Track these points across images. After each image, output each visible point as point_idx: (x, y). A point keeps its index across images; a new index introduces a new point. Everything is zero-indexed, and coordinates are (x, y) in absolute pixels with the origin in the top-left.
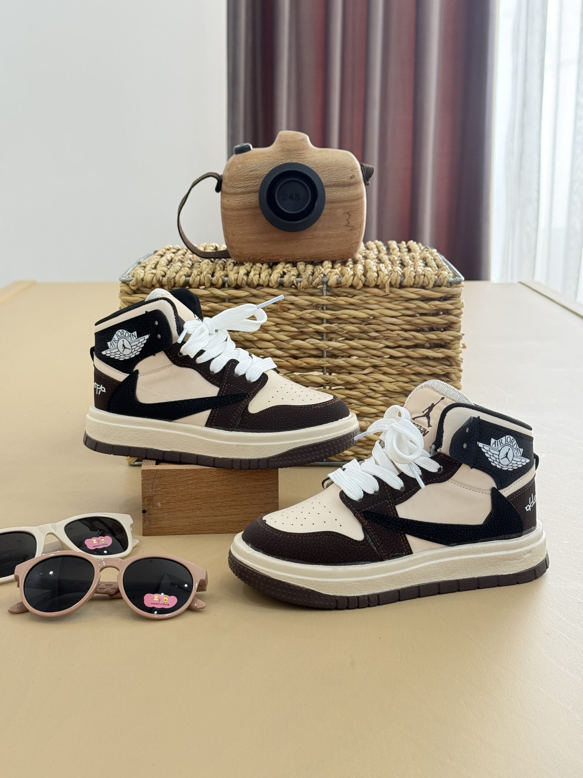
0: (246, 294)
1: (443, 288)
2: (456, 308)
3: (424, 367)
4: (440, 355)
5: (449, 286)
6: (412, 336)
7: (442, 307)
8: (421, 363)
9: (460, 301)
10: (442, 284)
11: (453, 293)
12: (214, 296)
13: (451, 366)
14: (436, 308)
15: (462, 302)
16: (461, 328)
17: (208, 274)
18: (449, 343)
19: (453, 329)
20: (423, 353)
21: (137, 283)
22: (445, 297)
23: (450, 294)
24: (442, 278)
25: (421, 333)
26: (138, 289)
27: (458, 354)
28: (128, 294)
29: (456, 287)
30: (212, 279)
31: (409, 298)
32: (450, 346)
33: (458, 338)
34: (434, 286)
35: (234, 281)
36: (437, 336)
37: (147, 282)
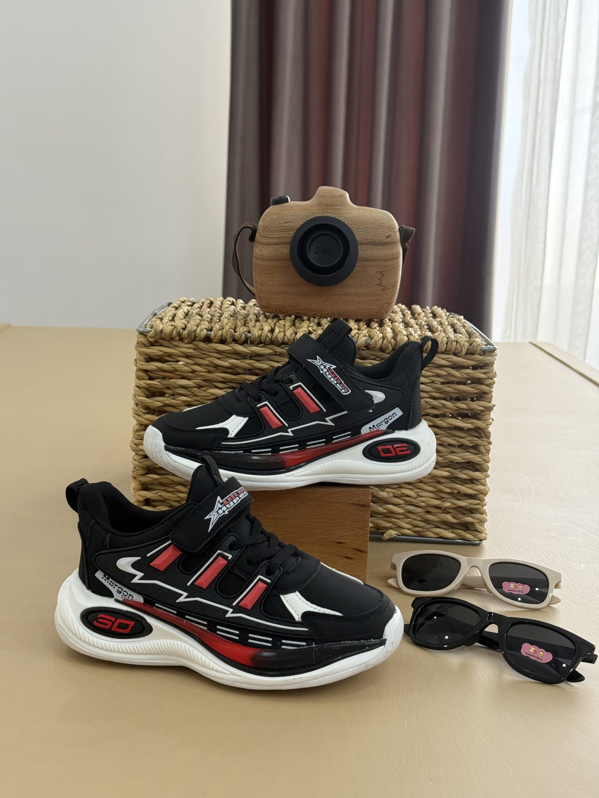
0: (270, 351)
1: (476, 356)
2: (489, 378)
3: (451, 438)
4: (470, 426)
5: (482, 355)
6: (441, 405)
7: (473, 376)
8: (449, 433)
9: (492, 372)
10: (475, 352)
11: (486, 362)
12: (236, 352)
13: (480, 437)
14: (467, 377)
15: (494, 372)
16: (492, 398)
17: (230, 329)
18: (479, 414)
19: (484, 399)
20: (452, 423)
21: (156, 335)
22: (477, 365)
23: (483, 363)
24: (475, 345)
25: (451, 402)
26: (155, 341)
27: (488, 426)
28: (145, 346)
29: (490, 356)
30: (235, 335)
31: (440, 365)
32: (480, 416)
33: (490, 409)
34: (466, 354)
35: (258, 338)
36: (467, 405)
37: (166, 335)
